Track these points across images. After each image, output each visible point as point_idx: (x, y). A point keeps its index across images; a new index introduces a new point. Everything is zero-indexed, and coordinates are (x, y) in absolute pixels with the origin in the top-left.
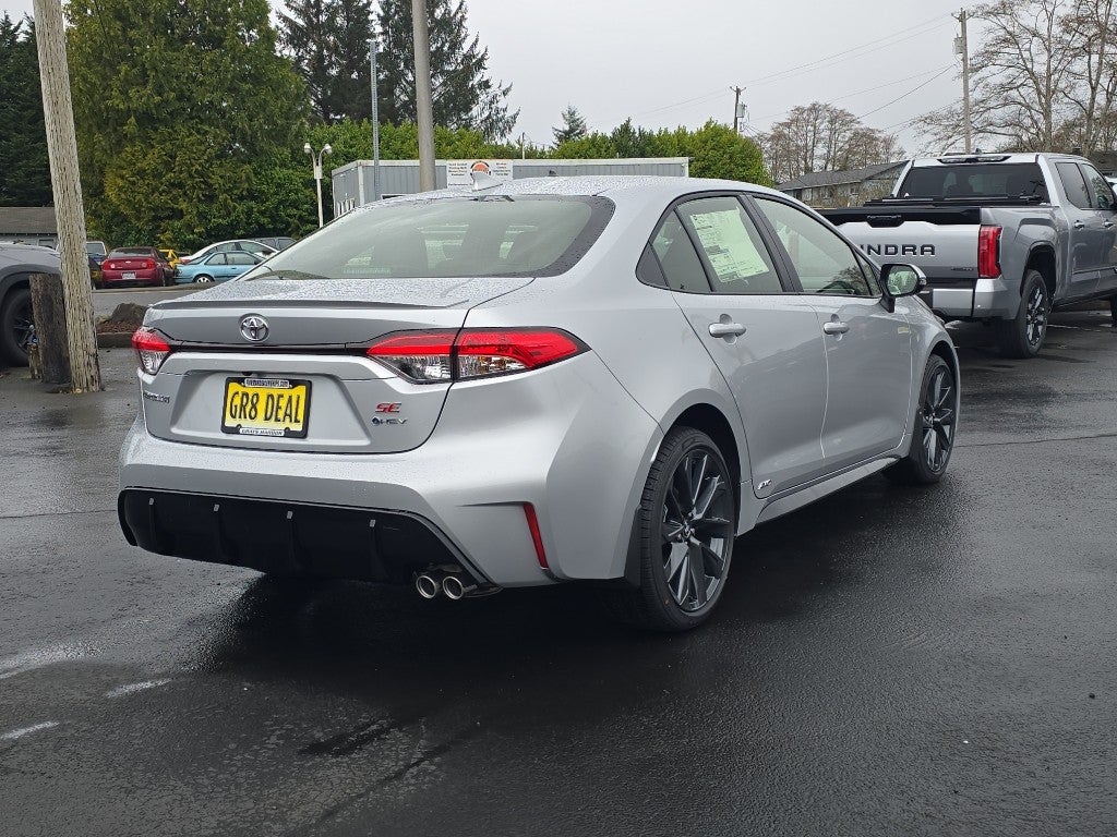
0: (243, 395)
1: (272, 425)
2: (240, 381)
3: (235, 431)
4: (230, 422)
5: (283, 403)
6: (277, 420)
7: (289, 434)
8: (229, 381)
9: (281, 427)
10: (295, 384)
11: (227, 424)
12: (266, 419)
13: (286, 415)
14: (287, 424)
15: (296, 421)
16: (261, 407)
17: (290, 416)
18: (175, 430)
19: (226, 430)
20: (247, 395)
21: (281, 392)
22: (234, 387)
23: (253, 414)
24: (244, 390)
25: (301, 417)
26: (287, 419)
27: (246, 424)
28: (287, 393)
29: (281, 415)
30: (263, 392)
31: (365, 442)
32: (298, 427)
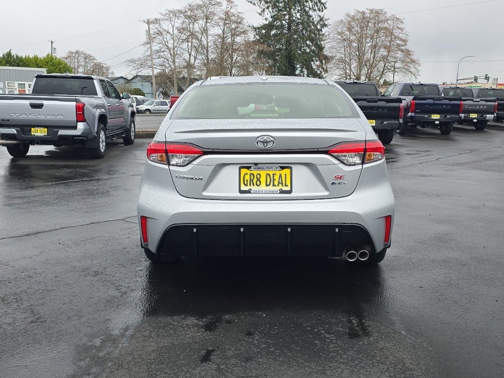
0: (250, 175)
1: (271, 188)
2: (248, 168)
3: (249, 192)
4: (243, 188)
5: (277, 177)
6: (274, 185)
7: (282, 192)
8: (240, 168)
9: (277, 189)
10: (283, 168)
11: (242, 189)
12: (267, 185)
13: (279, 183)
14: (280, 187)
15: (286, 185)
16: (263, 180)
17: (282, 184)
18: (205, 194)
19: (241, 192)
20: (253, 175)
21: (274, 172)
22: (244, 171)
23: (258, 183)
24: (251, 172)
25: (288, 183)
26: (280, 185)
27: (254, 188)
28: (278, 173)
29: (276, 183)
30: (263, 174)
31: (327, 193)
32: (288, 188)
